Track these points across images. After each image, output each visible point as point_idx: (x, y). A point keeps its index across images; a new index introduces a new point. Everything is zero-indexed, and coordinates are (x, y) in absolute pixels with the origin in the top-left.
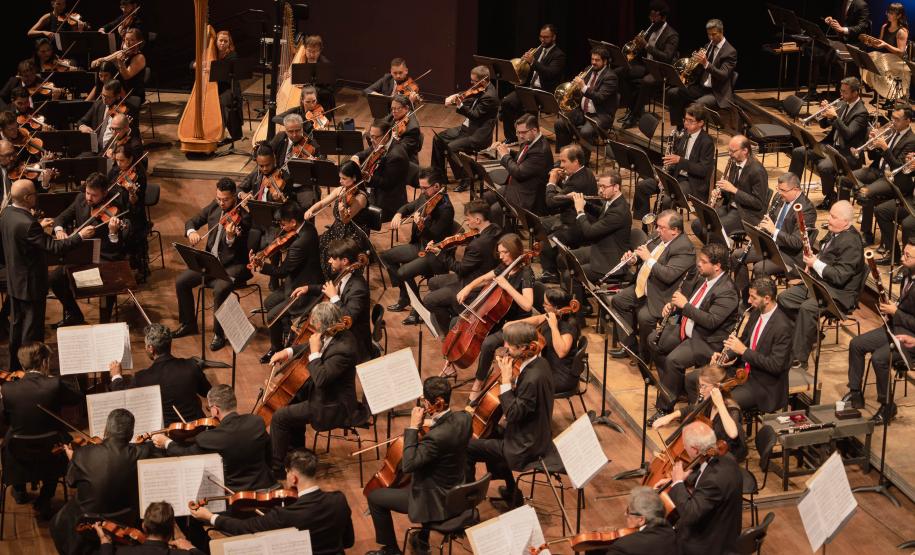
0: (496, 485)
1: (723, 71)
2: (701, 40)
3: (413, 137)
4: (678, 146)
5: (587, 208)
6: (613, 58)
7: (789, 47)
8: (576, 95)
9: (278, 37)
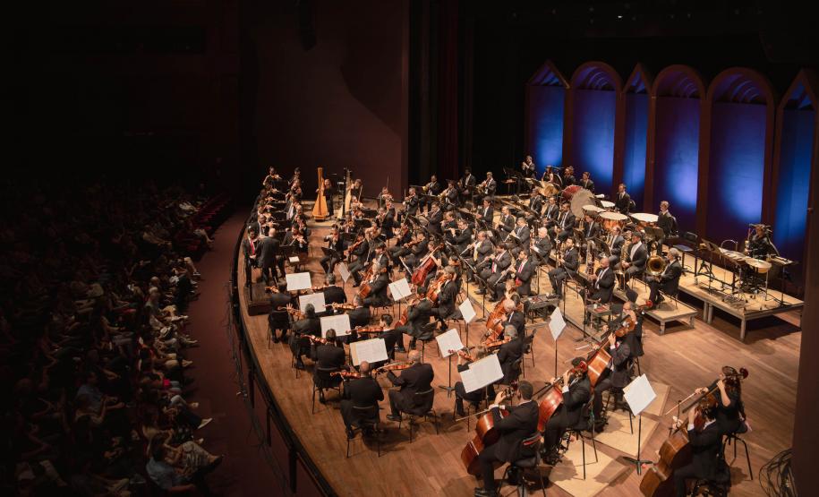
0: (440, 324)
1: (492, 188)
2: (485, 178)
3: (393, 210)
4: (481, 212)
5: (456, 233)
6: (455, 186)
7: (511, 181)
8: (444, 197)
9: (345, 181)
